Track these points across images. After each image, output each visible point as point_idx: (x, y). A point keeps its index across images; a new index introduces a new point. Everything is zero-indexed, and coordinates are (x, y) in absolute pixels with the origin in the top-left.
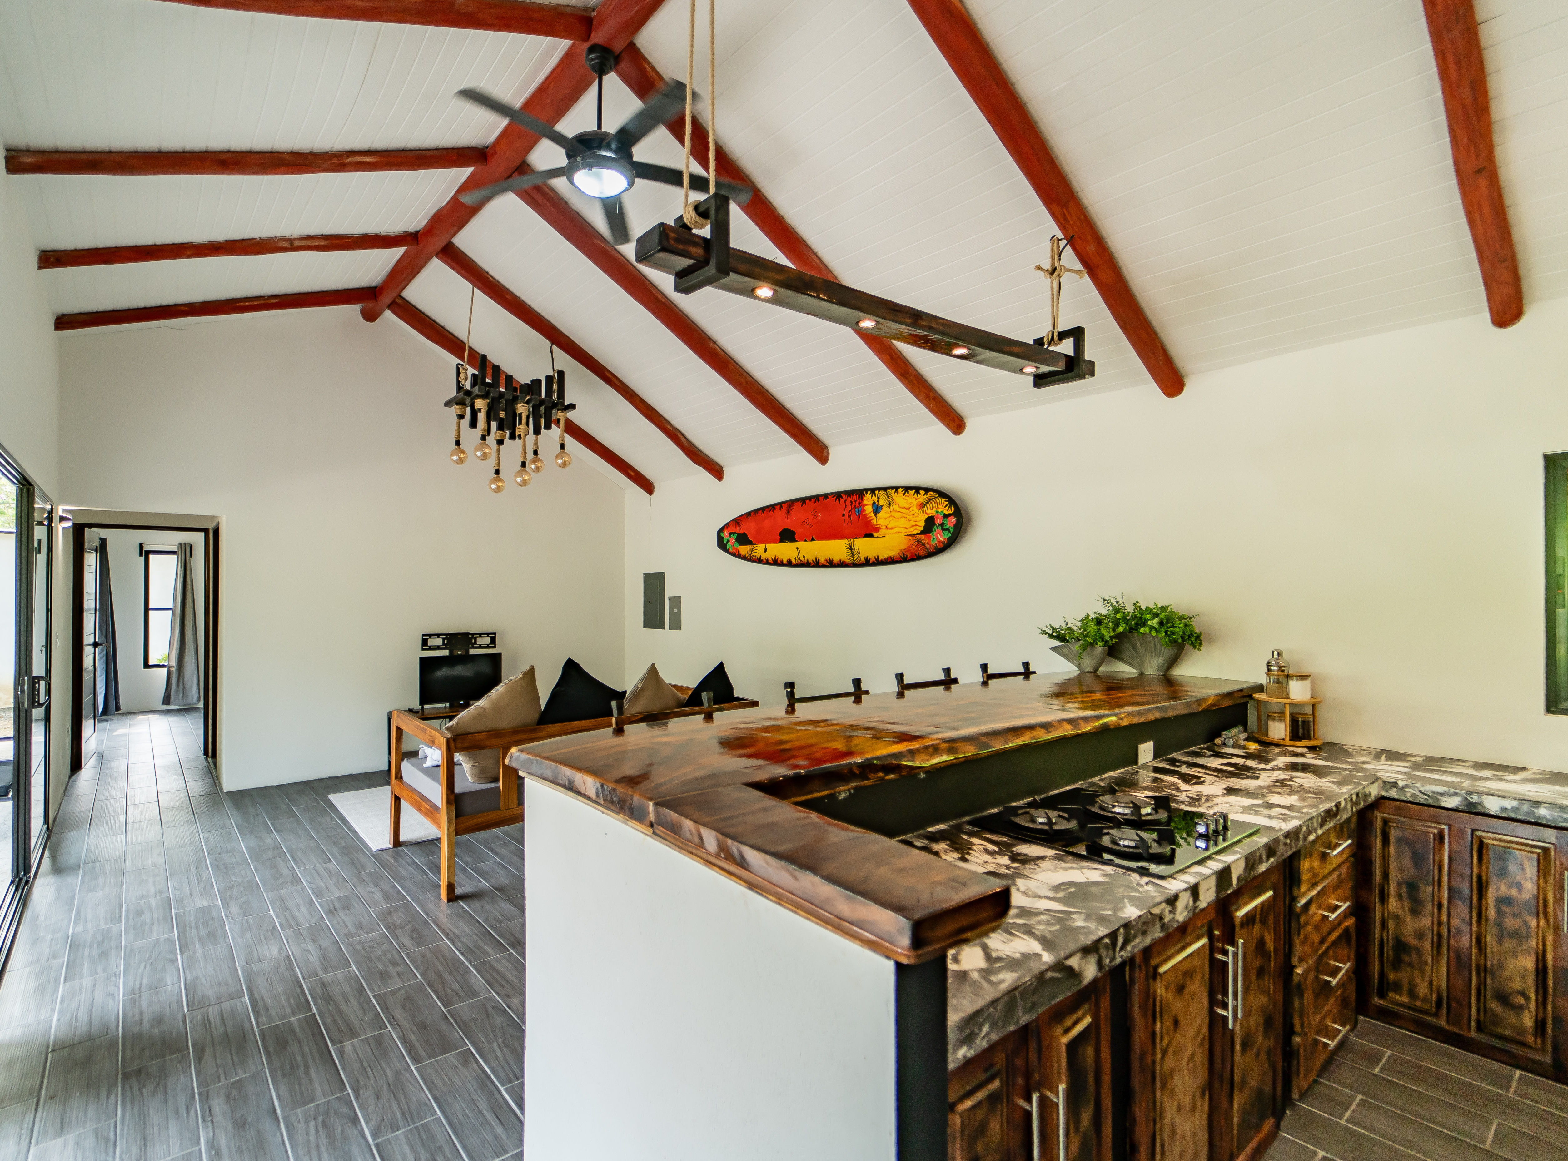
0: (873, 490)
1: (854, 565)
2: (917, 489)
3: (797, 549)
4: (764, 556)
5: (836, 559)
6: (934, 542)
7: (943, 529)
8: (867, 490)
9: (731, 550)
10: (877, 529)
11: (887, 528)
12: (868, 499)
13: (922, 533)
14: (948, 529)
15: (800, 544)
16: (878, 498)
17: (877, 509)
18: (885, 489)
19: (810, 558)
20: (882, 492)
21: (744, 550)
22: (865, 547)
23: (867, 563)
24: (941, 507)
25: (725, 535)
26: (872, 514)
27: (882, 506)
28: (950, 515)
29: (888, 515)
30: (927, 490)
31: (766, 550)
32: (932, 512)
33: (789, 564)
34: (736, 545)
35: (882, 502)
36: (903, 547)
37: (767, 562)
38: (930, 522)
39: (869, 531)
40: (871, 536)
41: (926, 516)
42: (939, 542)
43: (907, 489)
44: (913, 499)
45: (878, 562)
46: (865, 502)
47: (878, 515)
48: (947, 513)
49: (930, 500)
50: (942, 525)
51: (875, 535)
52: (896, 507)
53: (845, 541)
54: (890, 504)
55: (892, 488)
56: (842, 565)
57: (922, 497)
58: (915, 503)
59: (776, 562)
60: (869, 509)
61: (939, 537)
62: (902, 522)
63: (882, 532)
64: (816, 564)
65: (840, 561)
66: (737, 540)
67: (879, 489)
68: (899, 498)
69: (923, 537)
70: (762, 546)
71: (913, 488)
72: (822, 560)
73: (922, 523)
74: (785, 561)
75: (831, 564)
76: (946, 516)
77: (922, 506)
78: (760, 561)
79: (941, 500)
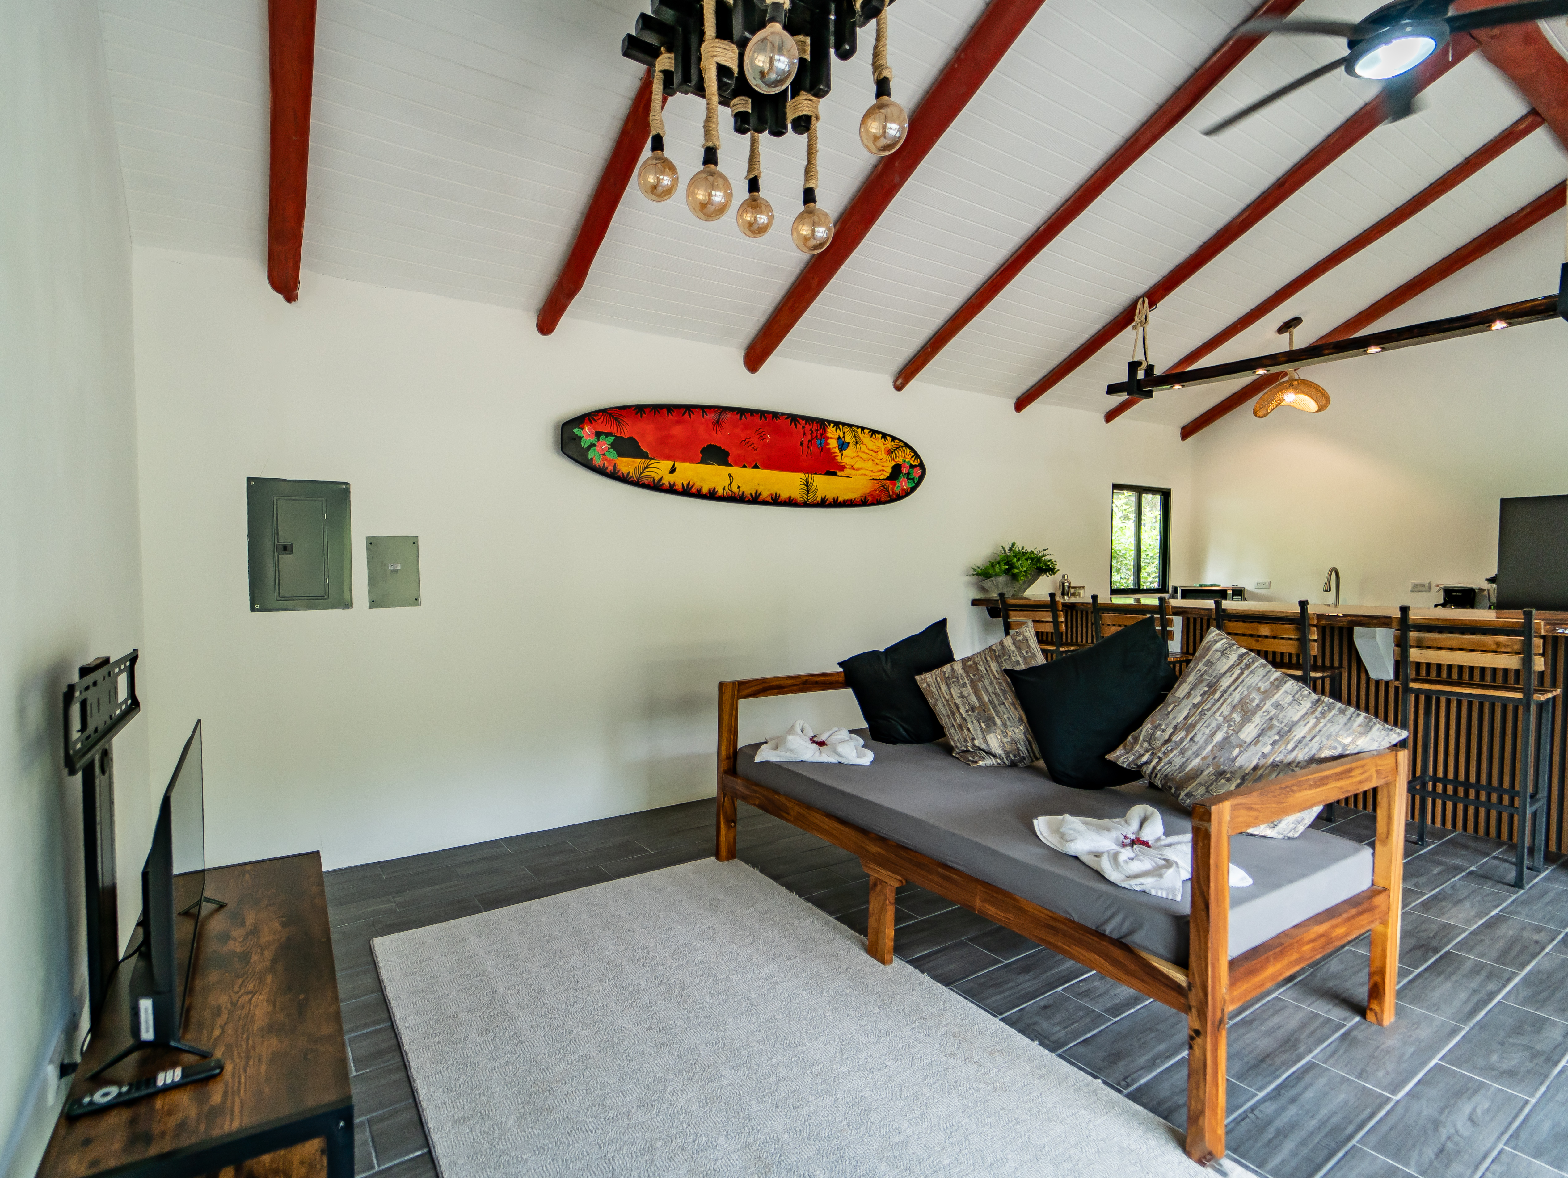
0: (837, 424)
1: (806, 505)
2: (885, 436)
3: (730, 475)
4: (668, 479)
5: (784, 495)
6: (898, 490)
7: (908, 479)
8: (830, 422)
9: (598, 461)
10: (842, 468)
11: (852, 468)
12: (831, 431)
13: (888, 479)
14: (913, 479)
15: (735, 470)
16: (844, 433)
17: (843, 446)
18: (850, 426)
19: (748, 490)
20: (846, 429)
21: (628, 465)
22: (824, 486)
23: (823, 504)
24: (907, 458)
25: (586, 434)
26: (837, 450)
27: (849, 443)
28: (915, 466)
29: (855, 455)
30: (894, 438)
31: (673, 470)
32: (899, 460)
33: (712, 496)
34: (612, 455)
35: (848, 438)
36: (867, 490)
37: (671, 490)
38: (897, 470)
39: (832, 468)
40: (835, 474)
41: (894, 463)
42: (903, 490)
43: (873, 432)
44: (878, 443)
45: (836, 504)
46: (829, 435)
47: (844, 452)
48: (913, 464)
49: (896, 449)
50: (908, 474)
51: (839, 473)
52: (863, 448)
53: (802, 475)
54: (857, 443)
55: (858, 427)
56: (790, 503)
57: (890, 445)
58: (883, 448)
59: (688, 492)
60: (833, 444)
61: (903, 484)
62: (869, 465)
63: (847, 472)
64: (755, 500)
65: (790, 498)
66: (613, 446)
67: (844, 424)
68: (865, 438)
69: (888, 482)
70: (669, 464)
71: (879, 432)
72: (765, 495)
73: (890, 470)
74: (705, 490)
75: (776, 501)
76: (912, 466)
77: (889, 452)
78: (656, 487)
79: (907, 450)
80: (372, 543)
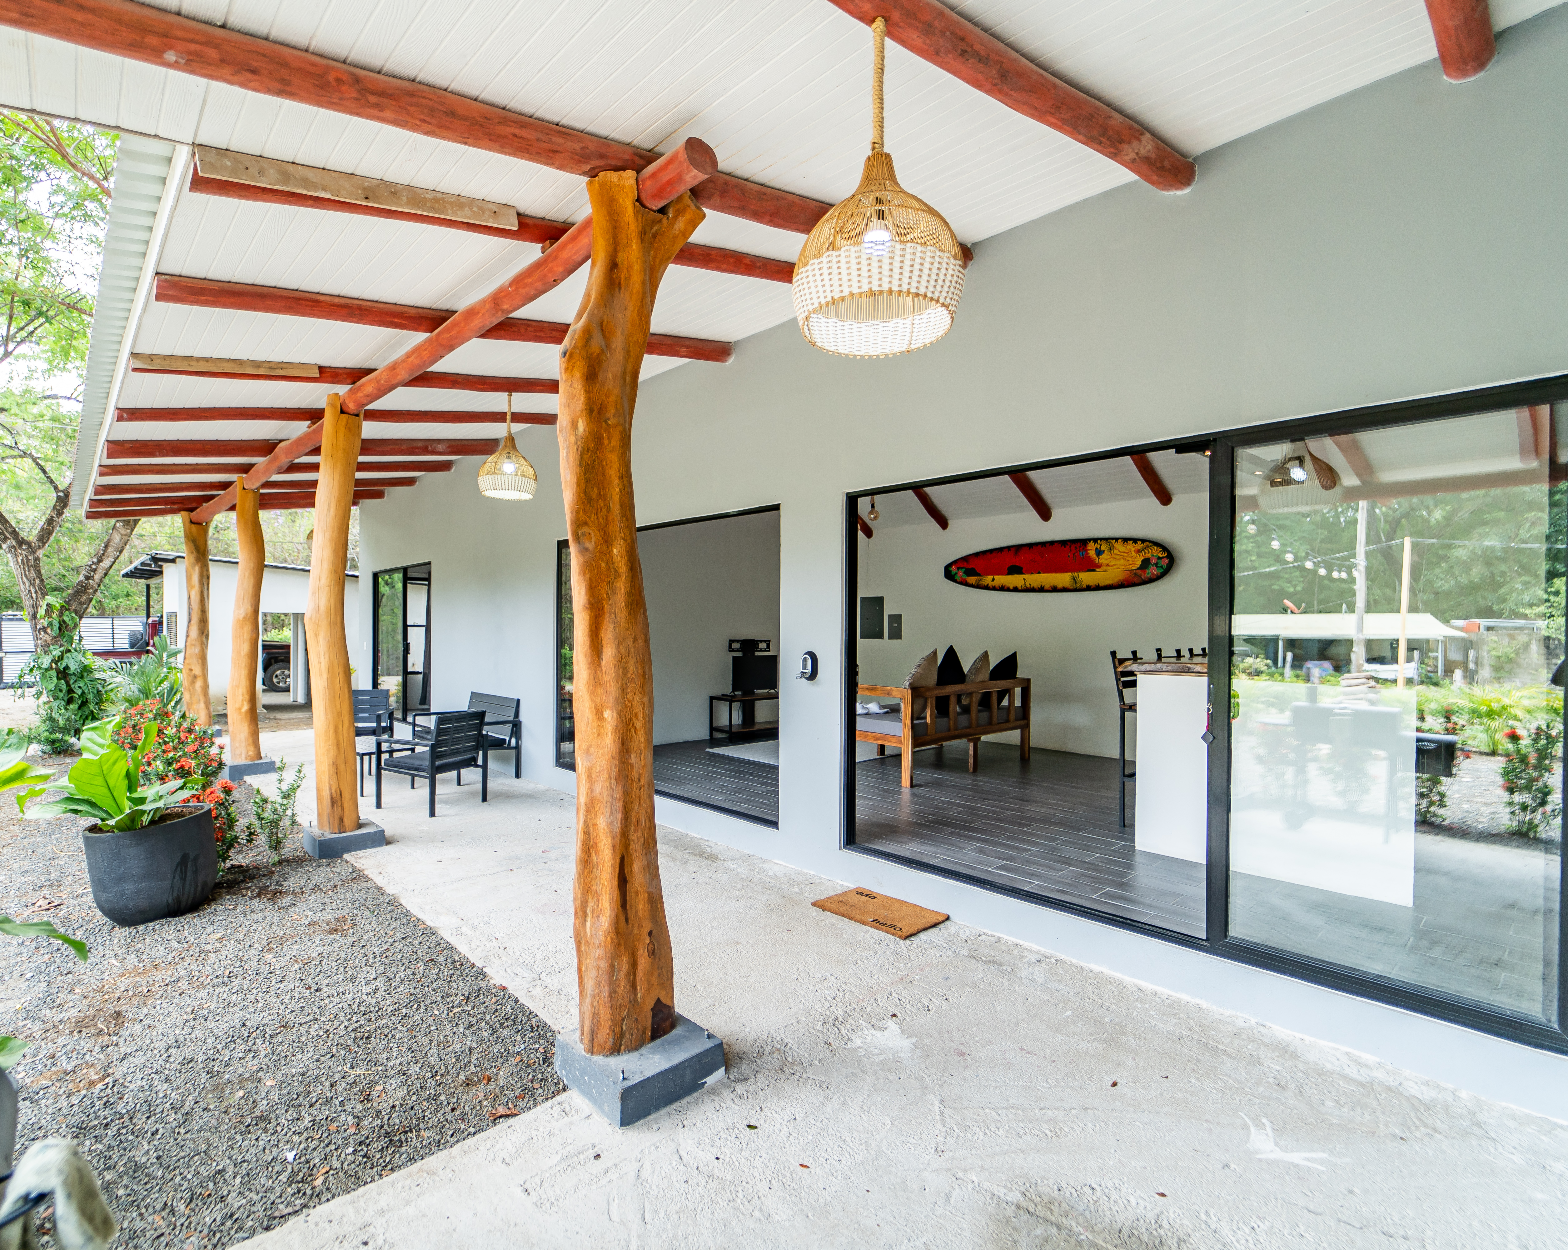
0: (1095, 540)
1: (1076, 590)
2: (1135, 540)
3: (1024, 579)
4: (991, 584)
5: (1060, 586)
6: (1148, 575)
7: (1157, 566)
8: (1090, 540)
9: (959, 580)
10: (1099, 566)
11: (1108, 565)
12: (1091, 546)
13: (1138, 569)
14: (1162, 567)
15: (1026, 576)
16: (1100, 545)
17: (1099, 553)
18: (1106, 539)
19: (1036, 585)
20: (1103, 542)
21: (972, 580)
22: (1087, 578)
23: (1089, 588)
24: (1157, 552)
25: (953, 569)
26: (1095, 556)
27: (1104, 551)
28: (1163, 557)
29: (1109, 557)
30: (1143, 541)
31: (993, 580)
32: (1149, 555)
33: (1016, 590)
34: (964, 577)
35: (1104, 548)
36: (1122, 578)
37: (994, 589)
38: (1146, 563)
39: (1092, 567)
40: (1094, 571)
41: (1143, 558)
42: (1153, 574)
43: (1125, 540)
44: (1131, 546)
45: (1098, 588)
46: (1088, 548)
47: (1100, 557)
48: (1160, 555)
49: (1146, 547)
50: (1156, 564)
51: (1097, 570)
52: (1116, 552)
53: (1070, 574)
54: (1110, 549)
55: (1112, 539)
56: (1065, 590)
57: (1139, 545)
58: (1133, 549)
59: (1003, 589)
60: (1092, 553)
61: (1153, 571)
62: (1122, 562)
63: (1103, 568)
64: (1042, 590)
65: (1064, 587)
66: (965, 573)
67: (1101, 539)
68: (1119, 545)
69: (1139, 571)
70: (991, 577)
71: (1130, 539)
72: (1047, 587)
73: (1140, 563)
74: (1011, 587)
75: (1054, 590)
76: (1159, 558)
77: (1139, 551)
78: (987, 588)
79: (1156, 548)
80: (889, 616)
